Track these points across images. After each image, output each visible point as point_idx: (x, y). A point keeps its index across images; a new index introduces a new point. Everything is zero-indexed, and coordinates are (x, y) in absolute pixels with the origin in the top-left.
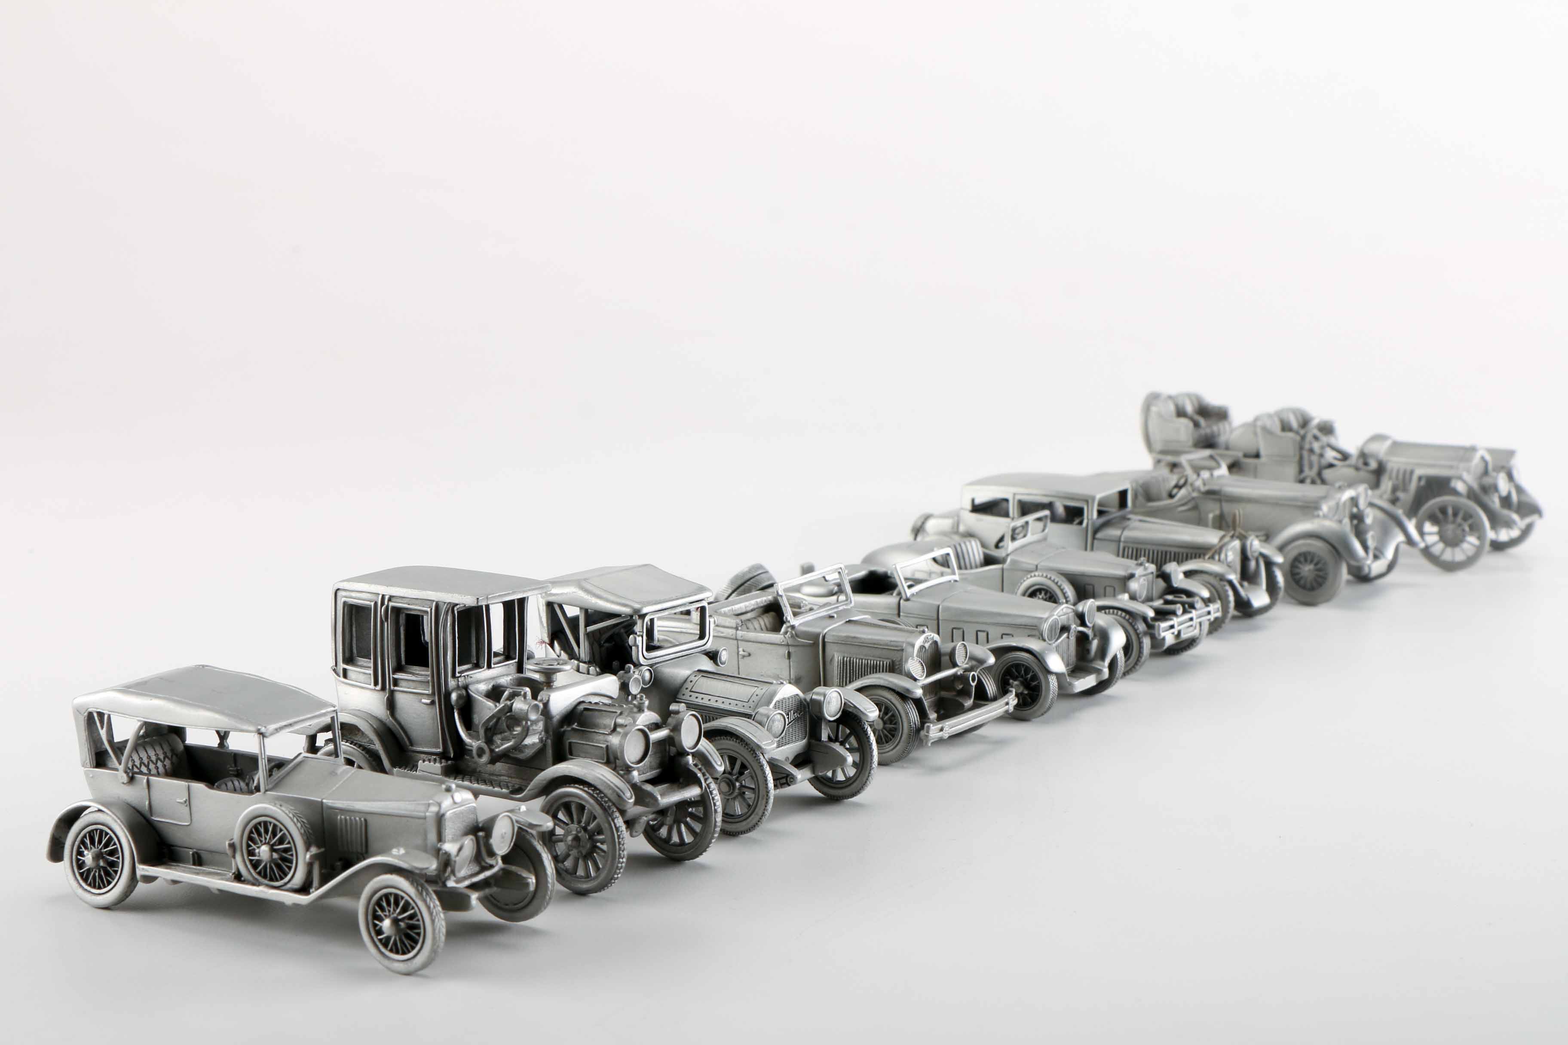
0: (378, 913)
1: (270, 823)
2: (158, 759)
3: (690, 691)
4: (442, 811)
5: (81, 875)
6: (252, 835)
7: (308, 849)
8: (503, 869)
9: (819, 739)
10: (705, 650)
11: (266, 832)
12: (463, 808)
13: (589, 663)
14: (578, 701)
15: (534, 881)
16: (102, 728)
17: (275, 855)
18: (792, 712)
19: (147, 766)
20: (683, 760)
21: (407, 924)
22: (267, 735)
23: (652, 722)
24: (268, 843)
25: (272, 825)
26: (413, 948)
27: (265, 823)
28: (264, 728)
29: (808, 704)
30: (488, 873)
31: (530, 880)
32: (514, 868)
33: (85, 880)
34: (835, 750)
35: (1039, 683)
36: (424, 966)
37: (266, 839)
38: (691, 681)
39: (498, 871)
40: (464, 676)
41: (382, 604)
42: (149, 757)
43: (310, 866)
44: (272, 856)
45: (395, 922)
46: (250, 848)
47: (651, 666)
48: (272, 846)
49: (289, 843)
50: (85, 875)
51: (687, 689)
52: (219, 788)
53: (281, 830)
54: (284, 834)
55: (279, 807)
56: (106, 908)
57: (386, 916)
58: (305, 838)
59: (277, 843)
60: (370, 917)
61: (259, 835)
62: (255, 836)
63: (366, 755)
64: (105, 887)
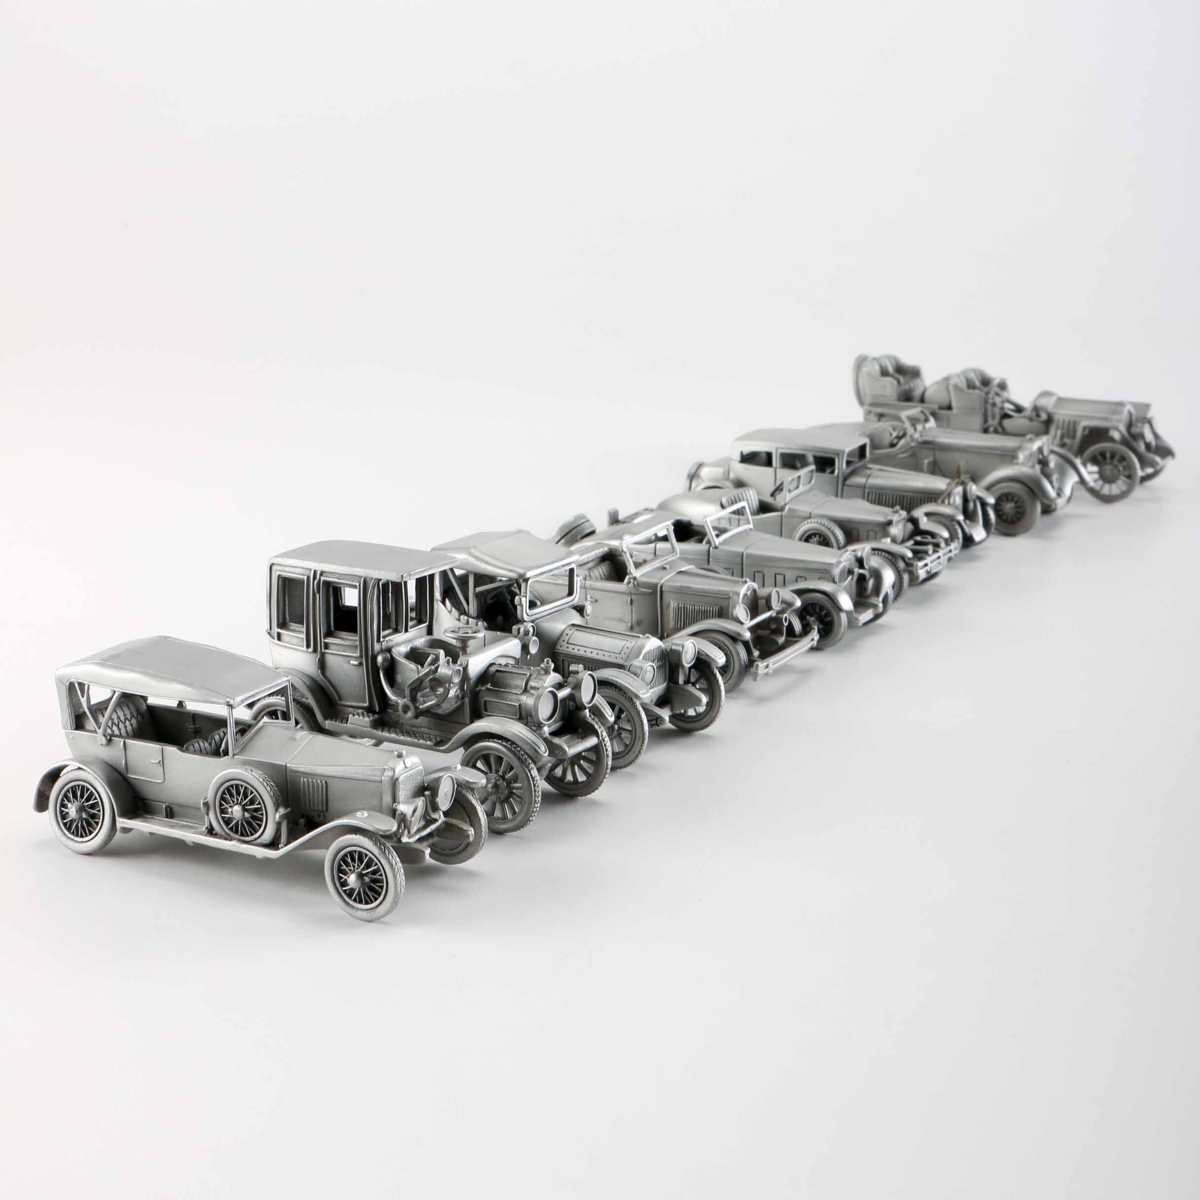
0: (342, 868)
1: (242, 786)
2: (126, 719)
3: (567, 643)
4: (396, 776)
5: (65, 824)
6: (225, 796)
7: (277, 810)
8: (445, 823)
9: (677, 683)
10: (573, 605)
11: (238, 793)
12: (412, 771)
13: (477, 618)
14: (490, 663)
15: (473, 833)
16: (83, 697)
17: (247, 815)
18: (656, 661)
19: (118, 726)
20: (582, 714)
21: (371, 878)
22: (235, 706)
23: (557, 682)
24: (240, 804)
25: (243, 787)
26: (376, 899)
27: (237, 786)
28: (232, 700)
29: (668, 654)
30: (433, 827)
31: (470, 832)
32: (454, 821)
33: (69, 829)
34: (691, 692)
35: (831, 619)
36: (386, 914)
37: (238, 800)
38: (567, 635)
39: (441, 824)
40: (387, 641)
41: (315, 578)
42: (119, 718)
43: (279, 825)
44: (244, 815)
45: (361, 876)
46: (223, 807)
47: (533, 622)
48: (244, 806)
49: (259, 804)
50: (68, 824)
51: (564, 641)
52: (187, 751)
53: (252, 793)
54: (255, 795)
55: (250, 772)
56: (89, 854)
57: (350, 870)
58: (274, 800)
59: (248, 803)
60: (335, 871)
61: (231, 795)
62: (228, 796)
63: (300, 708)
64: (87, 836)
